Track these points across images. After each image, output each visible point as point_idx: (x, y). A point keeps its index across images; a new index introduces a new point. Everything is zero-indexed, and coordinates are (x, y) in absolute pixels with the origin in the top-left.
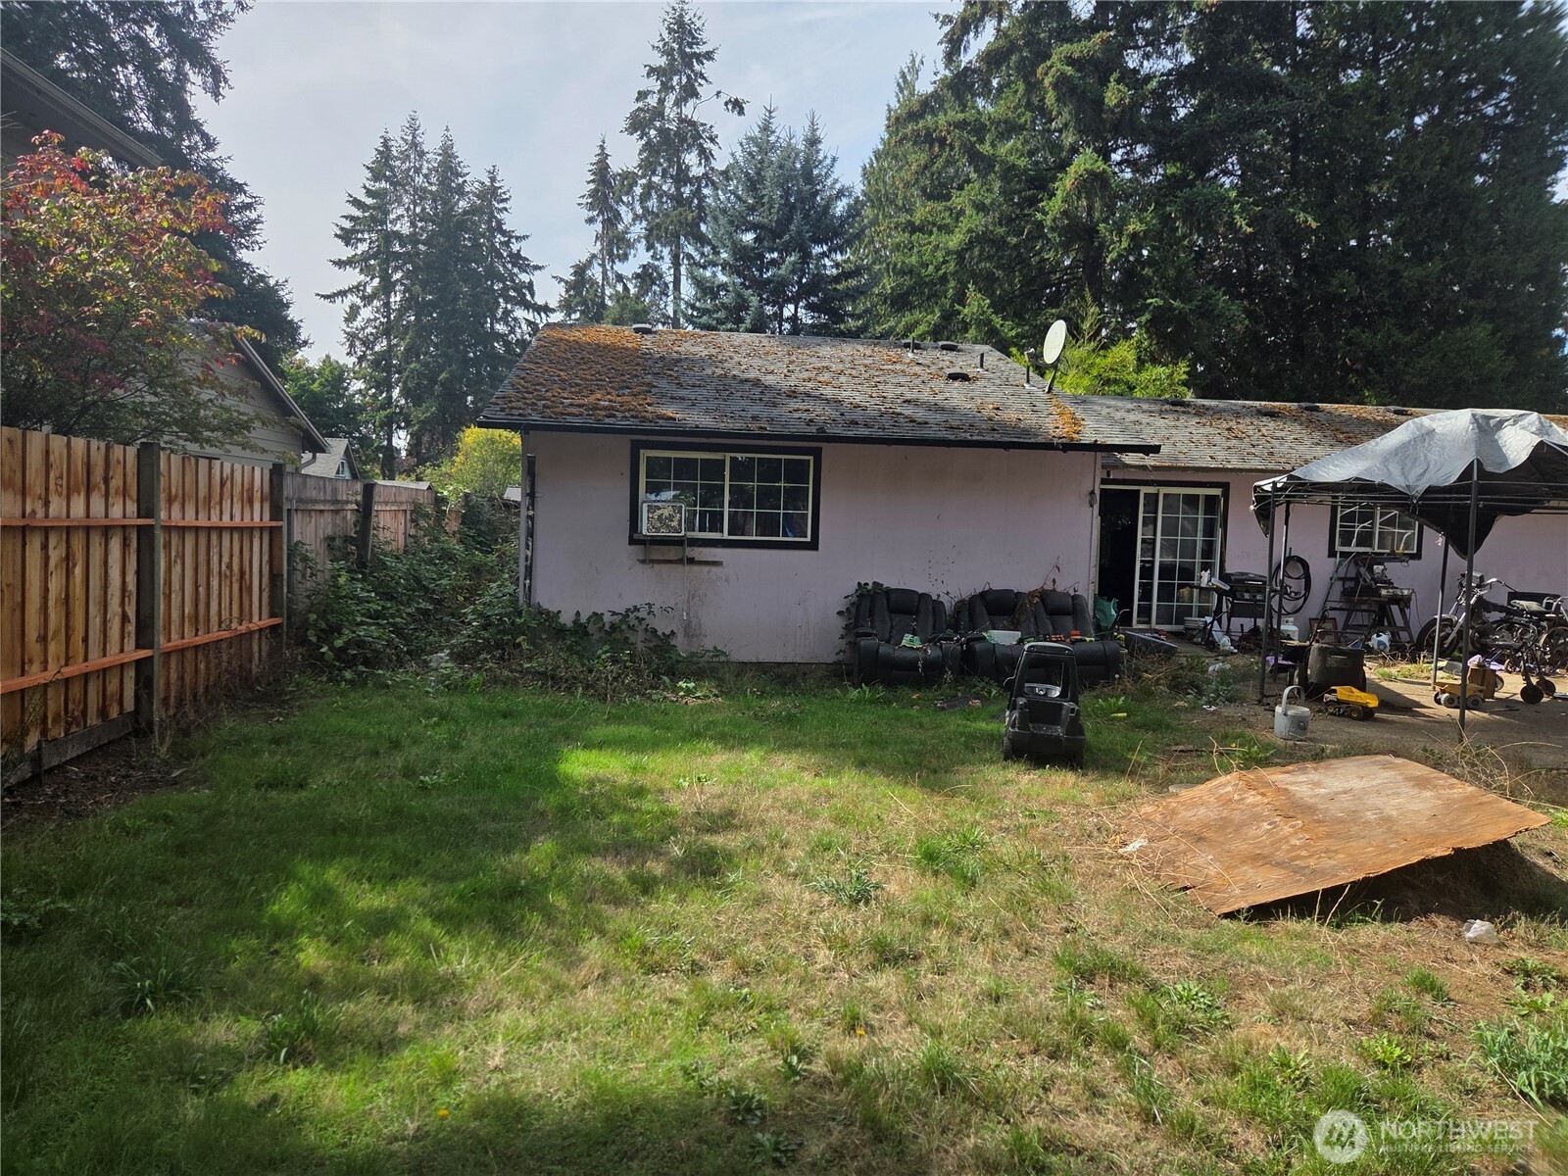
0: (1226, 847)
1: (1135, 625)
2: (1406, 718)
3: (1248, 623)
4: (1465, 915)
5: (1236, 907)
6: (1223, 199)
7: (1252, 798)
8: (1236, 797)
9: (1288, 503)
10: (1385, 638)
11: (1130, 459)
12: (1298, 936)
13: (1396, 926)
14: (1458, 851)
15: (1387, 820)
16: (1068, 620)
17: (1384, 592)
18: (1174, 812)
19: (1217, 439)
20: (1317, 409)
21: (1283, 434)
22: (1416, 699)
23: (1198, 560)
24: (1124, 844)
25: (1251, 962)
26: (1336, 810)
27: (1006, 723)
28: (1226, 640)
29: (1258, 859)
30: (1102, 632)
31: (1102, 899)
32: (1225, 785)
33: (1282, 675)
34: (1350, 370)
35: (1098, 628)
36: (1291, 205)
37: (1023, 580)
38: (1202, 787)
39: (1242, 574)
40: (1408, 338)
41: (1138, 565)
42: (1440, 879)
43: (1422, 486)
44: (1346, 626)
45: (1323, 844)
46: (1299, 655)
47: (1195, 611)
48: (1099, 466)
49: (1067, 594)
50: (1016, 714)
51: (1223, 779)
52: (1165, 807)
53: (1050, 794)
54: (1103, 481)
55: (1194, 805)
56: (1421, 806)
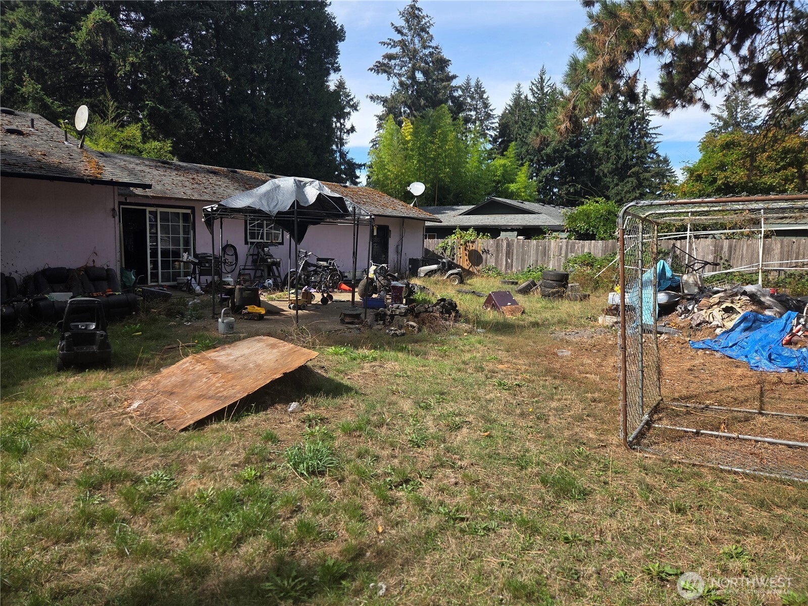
0: (185, 395)
1: (150, 283)
2: (277, 317)
3: (209, 278)
4: (288, 401)
5: (188, 424)
6: (182, 54)
7: (198, 367)
8: (191, 368)
9: (221, 218)
10: (271, 281)
11: (139, 191)
12: (217, 430)
13: (261, 414)
14: (285, 374)
15: (258, 366)
16: (104, 284)
17: (269, 260)
18: (159, 382)
19: (187, 184)
20: (236, 172)
21: (220, 183)
22: (281, 307)
23: (182, 247)
24: (130, 405)
25: (192, 450)
26: (237, 366)
27: (58, 349)
28: (198, 288)
29: (200, 397)
30: (126, 289)
31: (113, 440)
32: (186, 363)
33: (225, 303)
34: (251, 155)
35: (124, 286)
36: (218, 66)
37: (72, 260)
38: (173, 366)
39: (204, 254)
40: (275, 142)
41: (149, 251)
42: (279, 388)
43: (275, 211)
44: (255, 277)
45: (230, 383)
46: (231, 292)
47: (182, 274)
48: (116, 193)
49: (103, 268)
50: (64, 343)
51: (185, 360)
52: (154, 381)
53: (86, 386)
54: (120, 203)
55: (170, 376)
56: (272, 357)
